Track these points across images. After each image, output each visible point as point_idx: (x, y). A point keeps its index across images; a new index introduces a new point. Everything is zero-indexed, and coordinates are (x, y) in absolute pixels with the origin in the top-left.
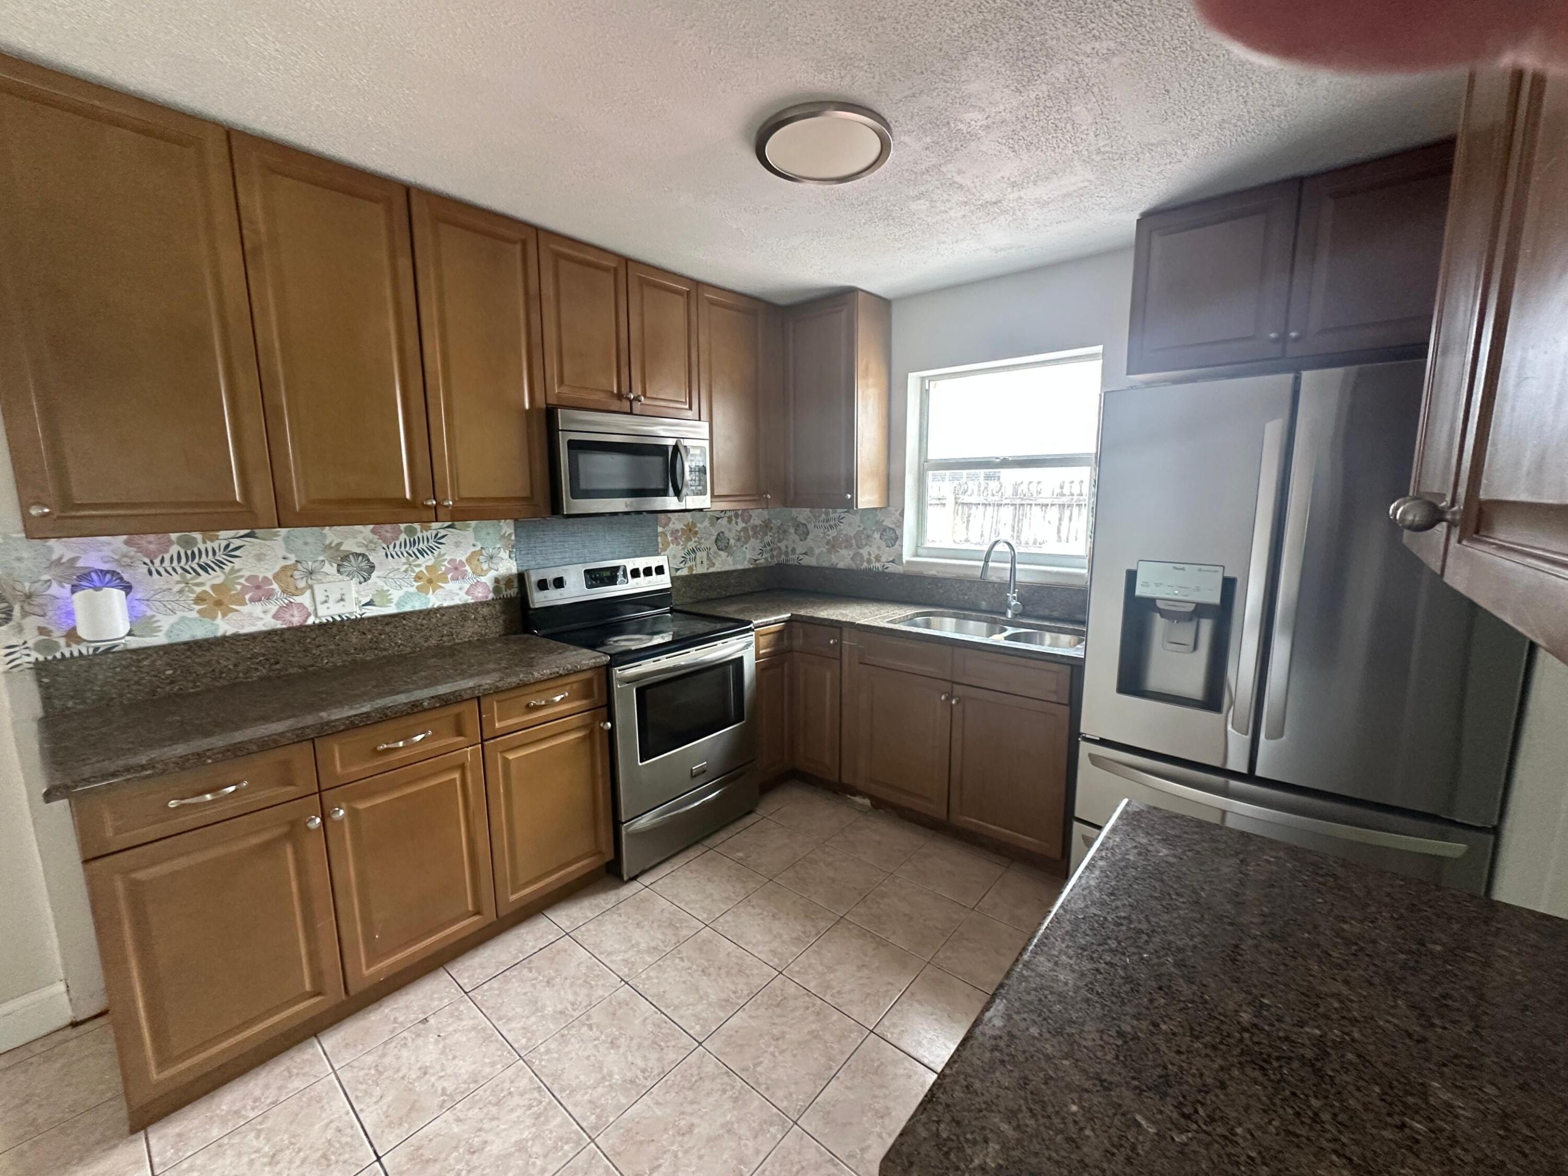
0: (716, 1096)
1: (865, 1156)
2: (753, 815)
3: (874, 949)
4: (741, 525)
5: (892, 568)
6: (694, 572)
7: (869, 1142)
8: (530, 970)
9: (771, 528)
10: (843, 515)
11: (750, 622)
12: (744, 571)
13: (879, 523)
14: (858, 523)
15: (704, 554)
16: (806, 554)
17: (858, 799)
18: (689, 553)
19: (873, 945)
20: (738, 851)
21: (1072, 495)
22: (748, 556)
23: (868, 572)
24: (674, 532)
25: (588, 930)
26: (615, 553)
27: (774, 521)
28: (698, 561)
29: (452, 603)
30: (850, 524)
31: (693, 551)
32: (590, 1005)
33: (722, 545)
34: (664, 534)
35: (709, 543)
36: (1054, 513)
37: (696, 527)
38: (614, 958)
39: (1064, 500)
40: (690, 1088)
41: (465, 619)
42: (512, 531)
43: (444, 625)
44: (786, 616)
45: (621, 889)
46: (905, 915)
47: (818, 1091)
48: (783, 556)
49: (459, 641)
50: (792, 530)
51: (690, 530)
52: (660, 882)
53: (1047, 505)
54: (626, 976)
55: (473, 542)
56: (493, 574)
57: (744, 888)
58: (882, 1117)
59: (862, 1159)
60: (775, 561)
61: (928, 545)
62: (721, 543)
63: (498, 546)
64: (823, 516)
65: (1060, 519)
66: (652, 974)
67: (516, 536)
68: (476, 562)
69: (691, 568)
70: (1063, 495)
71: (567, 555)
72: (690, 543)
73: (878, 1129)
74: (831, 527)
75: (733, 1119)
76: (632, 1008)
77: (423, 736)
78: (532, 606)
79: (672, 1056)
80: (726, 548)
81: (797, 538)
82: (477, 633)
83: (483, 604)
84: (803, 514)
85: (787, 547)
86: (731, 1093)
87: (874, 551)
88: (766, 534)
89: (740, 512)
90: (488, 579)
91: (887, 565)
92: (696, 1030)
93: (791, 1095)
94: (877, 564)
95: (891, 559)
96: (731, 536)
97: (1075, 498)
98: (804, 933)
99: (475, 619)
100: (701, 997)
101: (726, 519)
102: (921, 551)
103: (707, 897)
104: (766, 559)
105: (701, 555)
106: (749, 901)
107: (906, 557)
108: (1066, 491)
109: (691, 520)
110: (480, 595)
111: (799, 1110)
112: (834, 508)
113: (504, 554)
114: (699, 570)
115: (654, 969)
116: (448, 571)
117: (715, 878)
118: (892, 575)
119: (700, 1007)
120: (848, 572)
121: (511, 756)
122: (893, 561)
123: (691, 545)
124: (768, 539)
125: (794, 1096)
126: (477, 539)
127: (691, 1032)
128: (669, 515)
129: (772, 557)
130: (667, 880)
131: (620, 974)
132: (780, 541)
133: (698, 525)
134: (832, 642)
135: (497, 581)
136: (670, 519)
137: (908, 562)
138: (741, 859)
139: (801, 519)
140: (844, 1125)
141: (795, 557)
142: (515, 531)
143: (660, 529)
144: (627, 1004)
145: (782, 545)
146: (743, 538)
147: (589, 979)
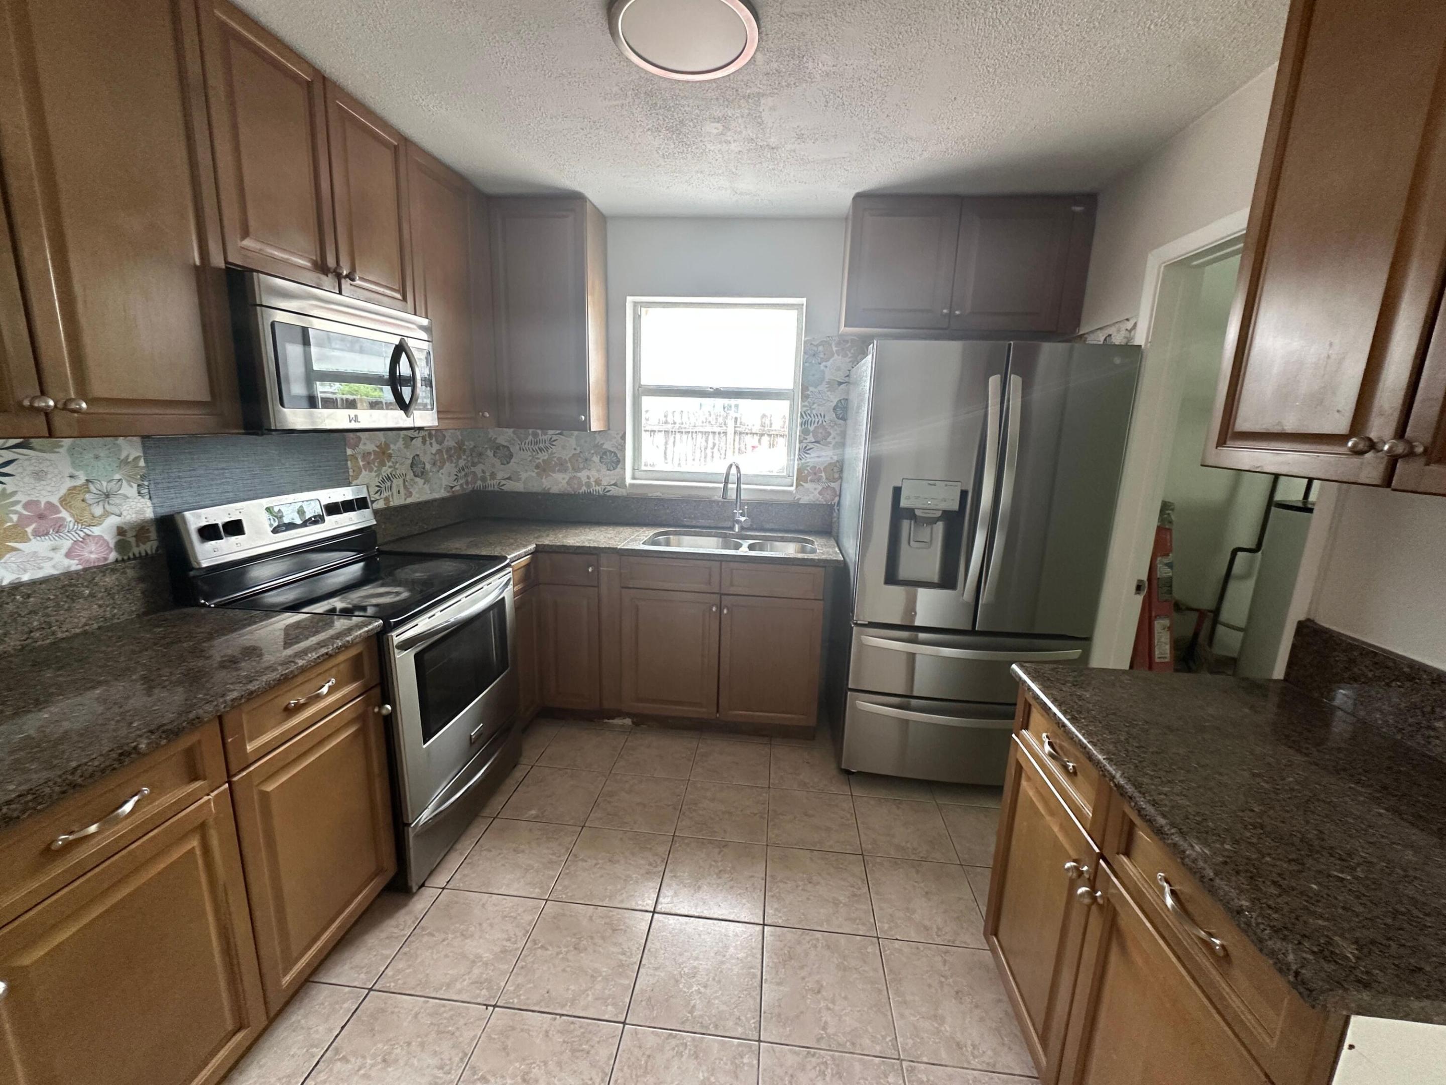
0: (675, 1064)
1: (828, 1031)
2: (520, 767)
3: (719, 853)
4: (436, 447)
5: (614, 491)
6: (392, 504)
7: (824, 1019)
8: (345, 1060)
9: (465, 451)
10: (554, 438)
11: (506, 558)
12: (443, 500)
13: (598, 446)
14: (574, 446)
15: (401, 481)
16: (509, 478)
17: (618, 721)
18: (383, 481)
19: (717, 850)
20: (531, 810)
21: (675, 423)
22: (445, 483)
23: (588, 496)
24: (366, 455)
25: (399, 971)
26: (294, 483)
27: (466, 443)
28: (395, 490)
29: (40, 574)
30: (564, 447)
31: (389, 479)
32: (466, 1057)
33: (418, 470)
34: (354, 457)
35: (404, 468)
36: (660, 437)
37: (389, 448)
38: (458, 986)
39: (669, 427)
40: (646, 1073)
41: (73, 597)
42: (139, 453)
43: (35, 612)
44: (532, 547)
45: (411, 904)
46: (724, 813)
47: (758, 1000)
48: (479, 483)
49: (64, 635)
50: (490, 453)
51: (384, 453)
52: (457, 876)
53: (654, 431)
54: (488, 999)
55: (71, 471)
56: (113, 521)
57: (560, 845)
58: (819, 992)
59: (829, 1036)
60: (470, 487)
61: (643, 468)
62: (417, 468)
63: (117, 477)
64: (530, 437)
65: (666, 443)
66: (520, 980)
67: (146, 461)
68: (79, 504)
69: (387, 499)
70: (666, 422)
71: (230, 488)
72: (384, 469)
73: (822, 1004)
74: (541, 450)
75: (706, 1075)
76: (522, 1030)
77: (136, 798)
78: (195, 565)
79: (603, 1053)
80: (422, 473)
81: (497, 462)
82: (96, 618)
83: (104, 569)
84: (505, 436)
85: (483, 472)
86: (687, 1051)
87: (594, 474)
88: (459, 458)
89: (433, 432)
90: (106, 530)
91: (609, 488)
92: (609, 1012)
93: (739, 1018)
94: (597, 488)
95: (613, 482)
96: (426, 459)
97: (677, 426)
98: (650, 864)
99: (92, 595)
100: (592, 976)
101: (420, 439)
102: (637, 474)
103: (527, 870)
104: (461, 485)
105: (397, 483)
106: (575, 856)
107: (629, 481)
108: (670, 419)
109: (383, 440)
110: (93, 556)
111: (755, 1027)
112: (544, 429)
113: (130, 490)
114: (397, 501)
115: (518, 974)
116: (23, 521)
117: (522, 847)
118: (614, 497)
119: (598, 987)
120: (562, 497)
121: (270, 787)
122: (615, 484)
123: (386, 471)
124: (462, 463)
125: (743, 1018)
126: (74, 465)
127: (606, 1017)
128: (358, 434)
129: (467, 483)
130: (466, 870)
131: (479, 1000)
132: (474, 464)
133: (392, 446)
134: (590, 570)
135: (121, 531)
136: (360, 439)
137: (630, 485)
138: (537, 816)
139: (501, 440)
140: (798, 1017)
141: (495, 482)
142: (145, 453)
143: (349, 452)
144: (513, 1029)
145: (478, 469)
146: (438, 464)
147: (442, 1028)
